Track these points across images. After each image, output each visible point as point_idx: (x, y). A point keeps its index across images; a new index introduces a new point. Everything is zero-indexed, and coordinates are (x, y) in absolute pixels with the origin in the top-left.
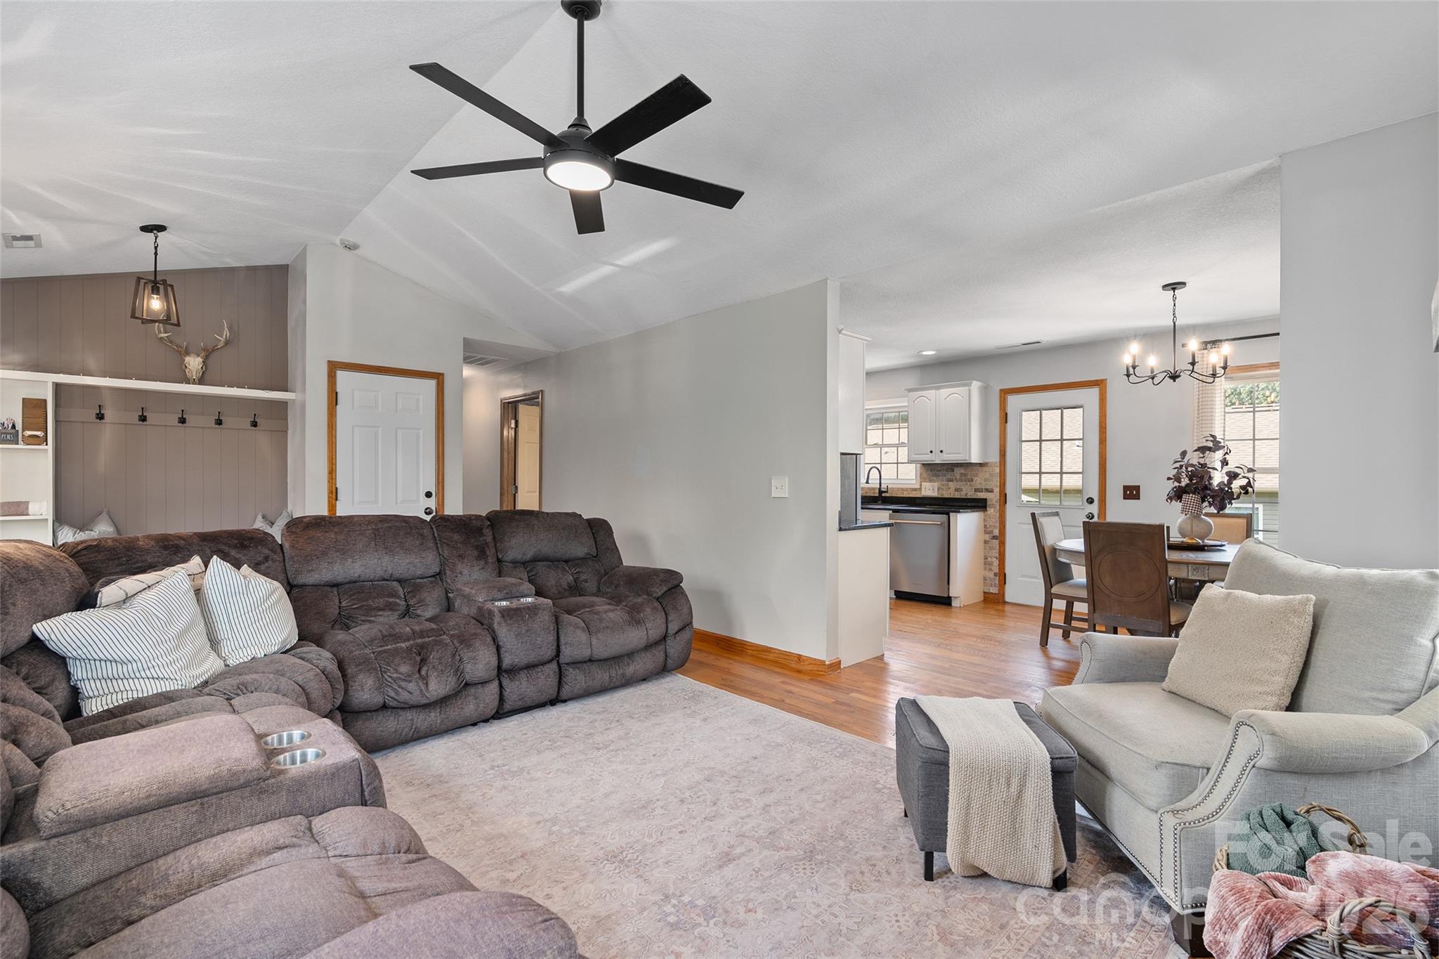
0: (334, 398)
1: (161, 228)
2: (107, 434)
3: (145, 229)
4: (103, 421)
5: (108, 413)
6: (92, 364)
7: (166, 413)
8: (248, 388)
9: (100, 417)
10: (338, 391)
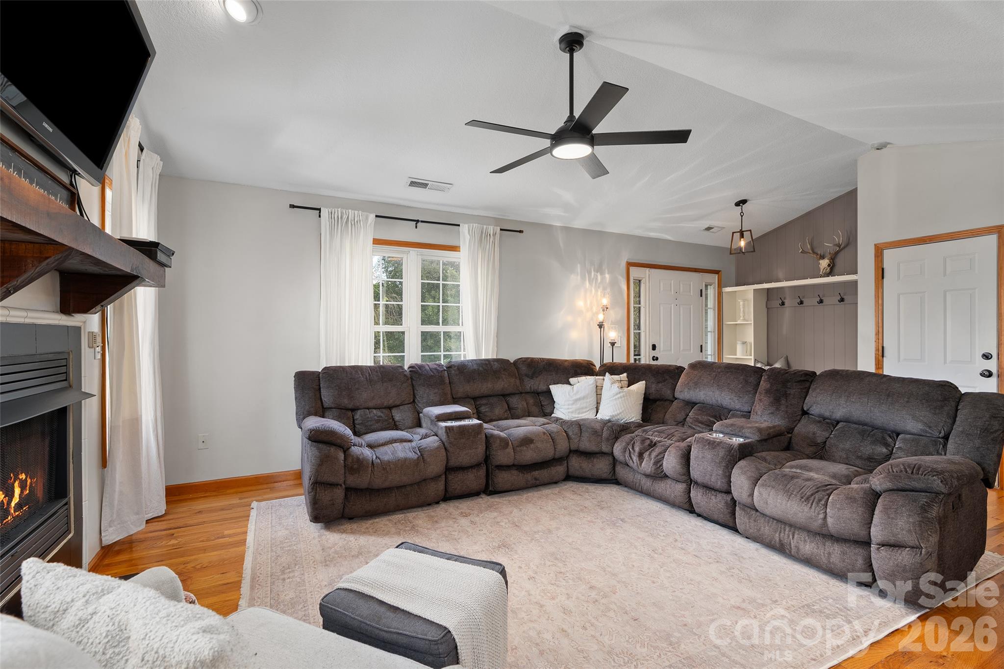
0: (881, 273)
1: (744, 202)
2: (787, 314)
3: (737, 204)
4: (785, 306)
5: (787, 302)
6: (781, 275)
7: (814, 297)
8: (847, 275)
9: (783, 304)
10: (884, 267)
